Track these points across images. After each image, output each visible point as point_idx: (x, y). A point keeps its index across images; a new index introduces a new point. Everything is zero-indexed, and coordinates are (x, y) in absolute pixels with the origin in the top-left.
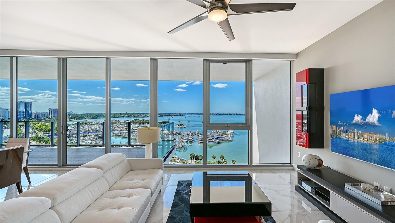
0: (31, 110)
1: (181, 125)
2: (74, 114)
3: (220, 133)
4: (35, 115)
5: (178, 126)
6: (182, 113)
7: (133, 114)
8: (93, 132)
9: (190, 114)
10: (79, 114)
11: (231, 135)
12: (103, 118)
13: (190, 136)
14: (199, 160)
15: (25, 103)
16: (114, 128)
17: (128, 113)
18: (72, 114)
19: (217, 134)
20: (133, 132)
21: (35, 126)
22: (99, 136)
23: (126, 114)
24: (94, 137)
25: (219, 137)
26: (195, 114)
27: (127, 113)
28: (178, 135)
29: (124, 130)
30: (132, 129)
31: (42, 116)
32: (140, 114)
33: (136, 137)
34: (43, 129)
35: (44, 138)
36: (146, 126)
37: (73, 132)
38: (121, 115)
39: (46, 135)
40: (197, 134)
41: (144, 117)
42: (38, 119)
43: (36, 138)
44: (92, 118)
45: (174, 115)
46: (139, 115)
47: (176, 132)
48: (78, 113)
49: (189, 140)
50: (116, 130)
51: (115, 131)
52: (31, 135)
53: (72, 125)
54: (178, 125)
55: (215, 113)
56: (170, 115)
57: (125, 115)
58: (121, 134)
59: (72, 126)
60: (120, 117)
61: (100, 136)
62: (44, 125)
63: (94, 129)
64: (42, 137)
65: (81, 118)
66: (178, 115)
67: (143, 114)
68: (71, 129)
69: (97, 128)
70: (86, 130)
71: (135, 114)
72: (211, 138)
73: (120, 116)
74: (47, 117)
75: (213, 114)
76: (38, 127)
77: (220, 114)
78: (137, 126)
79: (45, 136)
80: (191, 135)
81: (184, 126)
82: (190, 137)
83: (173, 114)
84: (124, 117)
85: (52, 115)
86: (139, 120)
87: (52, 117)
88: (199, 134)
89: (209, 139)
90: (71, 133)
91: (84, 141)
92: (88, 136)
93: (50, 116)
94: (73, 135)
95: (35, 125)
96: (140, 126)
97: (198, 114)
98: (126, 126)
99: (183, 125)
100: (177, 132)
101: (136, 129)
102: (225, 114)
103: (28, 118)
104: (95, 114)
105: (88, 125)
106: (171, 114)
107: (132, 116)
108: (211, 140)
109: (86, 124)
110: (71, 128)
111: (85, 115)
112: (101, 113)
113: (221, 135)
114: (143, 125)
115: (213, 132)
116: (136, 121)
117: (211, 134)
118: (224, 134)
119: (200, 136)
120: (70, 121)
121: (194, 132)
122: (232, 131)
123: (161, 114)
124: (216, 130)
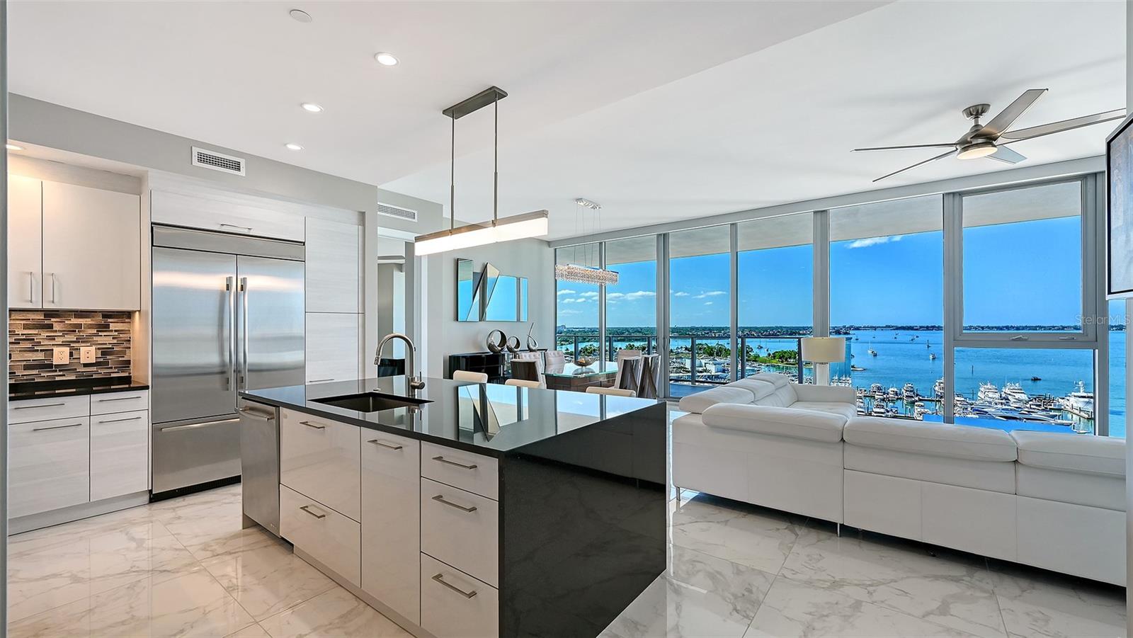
2: (569, 331)
3: (1020, 400)
6: (844, 327)
7: (692, 329)
11: (1083, 414)
13: (876, 403)
19: (1002, 404)
25: (1016, 415)
26: (898, 328)
32: (711, 329)
40: (907, 396)
41: (720, 338)
46: (708, 333)
56: (801, 332)
71: (697, 329)
80: (883, 400)
82: (877, 406)
86: (708, 347)
96: (711, 362)
97: (910, 329)
98: (674, 360)
101: (701, 369)
107: (689, 334)
111: (589, 333)
112: (619, 329)
113: (1026, 409)
114: (718, 360)
115: (979, 394)
116: (700, 349)
117: (970, 402)
118: (1037, 405)
119: (916, 403)
120: (562, 345)
121: (895, 390)
122: (1087, 400)
123: (772, 330)
124: (999, 390)
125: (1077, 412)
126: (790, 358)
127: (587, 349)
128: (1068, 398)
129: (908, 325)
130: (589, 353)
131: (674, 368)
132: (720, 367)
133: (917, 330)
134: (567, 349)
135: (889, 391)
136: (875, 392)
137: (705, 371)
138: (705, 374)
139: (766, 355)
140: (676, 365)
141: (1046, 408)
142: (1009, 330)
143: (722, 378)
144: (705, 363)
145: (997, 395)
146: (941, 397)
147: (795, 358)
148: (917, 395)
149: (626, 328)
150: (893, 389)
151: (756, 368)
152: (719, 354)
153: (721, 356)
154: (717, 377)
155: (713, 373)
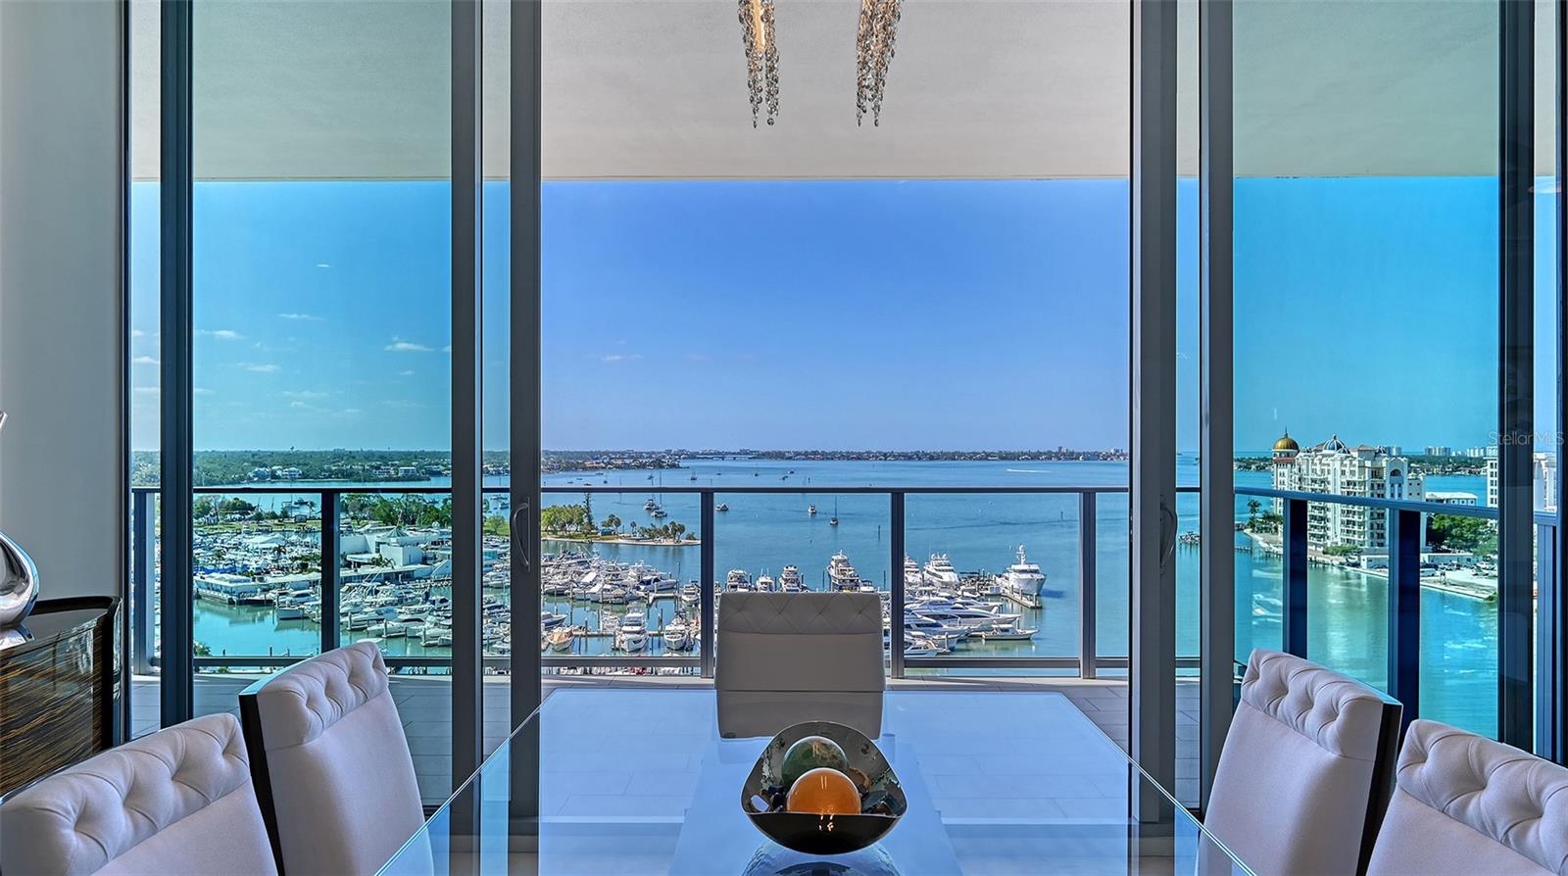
1: (675, 531)
3: (946, 585)
5: (652, 537)
6: (668, 452)
7: (338, 456)
9: (722, 456)
11: (1025, 601)
16: (219, 555)
17: (304, 454)
23: (287, 459)
25: (949, 611)
27: (297, 454)
28: (655, 599)
29: (285, 570)
32: (385, 458)
33: (375, 615)
38: (254, 464)
45: (618, 467)
46: (378, 468)
47: (643, 583)
50: (233, 571)
51: (224, 571)
54: (652, 534)
55: (897, 450)
56: (588, 464)
58: (270, 595)
66: (643, 466)
73: (251, 475)
75: (885, 455)
77: (932, 458)
78: (372, 540)
83: (607, 453)
84: (273, 476)
96: (393, 540)
97: (780, 456)
98: (294, 538)
99: (682, 529)
100: (648, 582)
101: (365, 557)
102: (971, 456)
106: (594, 456)
107: (331, 471)
113: (959, 600)
114: (411, 534)
116: (363, 506)
118: (973, 592)
121: (769, 580)
122: (1028, 576)
124: (920, 568)
125: (1018, 597)
126: (570, 523)
128: (1006, 575)
129: (777, 449)
131: (296, 559)
132: (417, 552)
133: (790, 458)
136: (735, 587)
137: (378, 563)
138: (378, 570)
140: (299, 551)
141: (981, 594)
142: (920, 459)
143: (420, 579)
144: (378, 544)
145: (918, 578)
147: (580, 522)
150: (762, 579)
151: (499, 550)
152: (409, 519)
153: (413, 522)
154: (408, 576)
155: (399, 568)
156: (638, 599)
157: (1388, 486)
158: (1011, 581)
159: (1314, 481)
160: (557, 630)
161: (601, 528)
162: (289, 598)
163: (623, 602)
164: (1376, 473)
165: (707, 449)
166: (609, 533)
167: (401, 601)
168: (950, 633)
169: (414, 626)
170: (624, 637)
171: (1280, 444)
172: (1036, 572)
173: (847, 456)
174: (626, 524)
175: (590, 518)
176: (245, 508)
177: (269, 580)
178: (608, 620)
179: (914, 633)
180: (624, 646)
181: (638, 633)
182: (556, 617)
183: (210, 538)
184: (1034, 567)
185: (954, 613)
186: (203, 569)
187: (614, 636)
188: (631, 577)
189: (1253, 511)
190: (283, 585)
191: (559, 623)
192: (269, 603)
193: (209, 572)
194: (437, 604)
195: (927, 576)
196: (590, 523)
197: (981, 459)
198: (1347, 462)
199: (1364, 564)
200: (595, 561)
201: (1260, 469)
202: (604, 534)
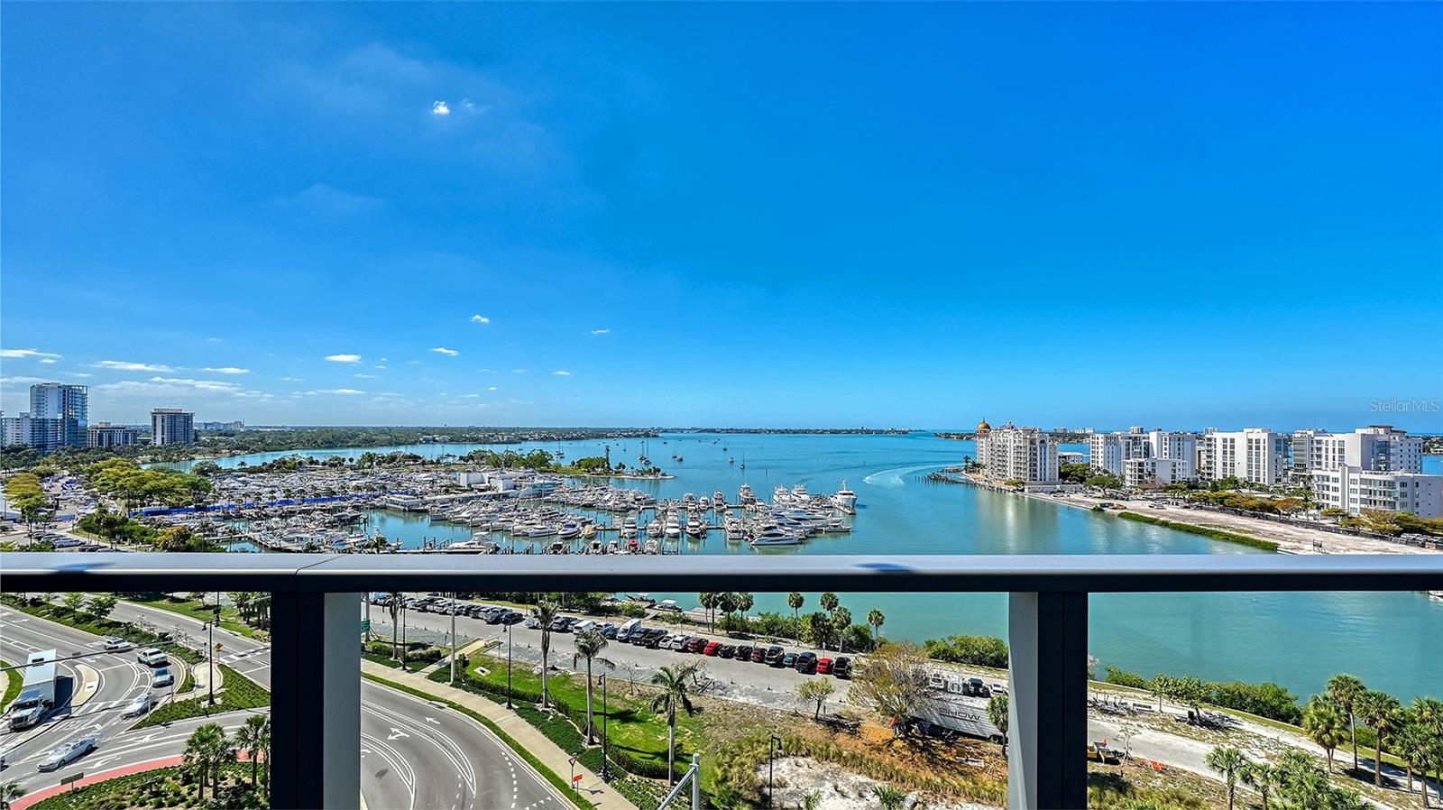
0: (83, 415)
1: (654, 473)
2: (249, 432)
3: (803, 502)
4: (101, 436)
5: (642, 474)
6: (652, 429)
7: (470, 429)
8: (317, 498)
9: (682, 431)
10: (269, 430)
11: (846, 510)
12: (359, 446)
13: (689, 516)
14: (738, 612)
15: (62, 390)
16: (399, 484)
17: (452, 429)
18: (242, 430)
19: (793, 506)
20: (472, 498)
21: (97, 478)
22: (343, 516)
23: (442, 431)
24: (322, 516)
25: (804, 516)
26: (702, 431)
28: (644, 509)
29: (436, 493)
30: (469, 488)
31: (126, 437)
32: (496, 431)
34: (125, 489)
35: (127, 520)
36: (521, 474)
37: (243, 499)
38: (424, 434)
39: (138, 509)
40: (717, 505)
41: (510, 442)
42: (112, 451)
43: (98, 521)
44: (314, 448)
45: (625, 436)
48: (262, 428)
49: (689, 530)
50: (406, 493)
51: (402, 493)
52: (81, 511)
53: (240, 470)
55: (775, 429)
56: (609, 435)
57: (441, 434)
58: (427, 507)
59: (240, 477)
60: (421, 442)
61: (343, 513)
62: (133, 472)
63: (321, 486)
64: (118, 518)
65: (274, 447)
66: (638, 436)
67: (509, 431)
68: (234, 488)
69: (336, 482)
70: (294, 491)
71: (478, 430)
72: (774, 522)
73: (421, 439)
74: (146, 443)
75: (769, 431)
76: (108, 478)
77: (795, 433)
78: (486, 475)
79: (136, 514)
81: (664, 475)
82: (692, 519)
83: (619, 429)
84: (434, 440)
85: (165, 436)
86: (493, 455)
87: (163, 442)
88: (725, 507)
89: (768, 525)
90: (233, 503)
91: (285, 532)
92: (299, 513)
93: (155, 438)
94: (240, 509)
95: (99, 475)
97: (713, 431)
99: (659, 470)
100: (639, 500)
101: (482, 486)
102: (816, 432)
103: (74, 447)
104: (327, 430)
105: (300, 471)
106: (612, 430)
107: (465, 438)
108: (775, 527)
109: (294, 469)
110: (236, 484)
111: (289, 436)
112: (350, 429)
113: (810, 510)
114: (508, 474)
115: (775, 497)
116: (483, 457)
117: (769, 506)
118: (818, 505)
119: (727, 512)
120: (234, 455)
121: (706, 498)
122: (847, 497)
123: (576, 433)
124: (789, 492)
125: (842, 508)
126: (598, 467)
127: (285, 463)
128: (836, 496)
129: (711, 428)
130: (290, 468)
131: (442, 486)
132: (511, 483)
133: (718, 433)
134: (243, 463)
135: (701, 502)
137: (489, 489)
138: (488, 493)
139: (570, 464)
140: (446, 482)
141: (822, 507)
142: (788, 433)
143: (512, 497)
144: (489, 478)
145: (787, 498)
146: (746, 504)
147: (603, 467)
148: (725, 503)
149: (363, 428)
150: (702, 498)
151: (557, 482)
152: (508, 464)
153: (510, 466)
154: (506, 496)
155: (500, 491)
156: (634, 509)
157: (1038, 448)
158: (840, 499)
159: (999, 446)
160: (587, 526)
161: (614, 470)
162: (437, 509)
163: (625, 511)
164: (1032, 442)
165: (673, 427)
166: (619, 473)
167: (501, 510)
168: (806, 528)
169: (507, 524)
170: (626, 531)
171: (980, 426)
172: (852, 494)
173: (749, 431)
174: (628, 468)
175: (608, 464)
176: (415, 458)
177: (426, 498)
178: (617, 521)
179: (786, 528)
180: (627, 535)
181: (635, 528)
182: (587, 520)
183: (396, 475)
184: (851, 492)
185: (807, 517)
186: (389, 492)
187: (620, 530)
188: (630, 497)
189: (967, 462)
190: (434, 501)
191: (590, 523)
192: (426, 511)
193: (392, 494)
194: (521, 512)
195: (793, 497)
196: (608, 467)
197: (821, 433)
198: (1017, 436)
199: (1026, 490)
200: (611, 488)
201: (968, 439)
202: (616, 473)
